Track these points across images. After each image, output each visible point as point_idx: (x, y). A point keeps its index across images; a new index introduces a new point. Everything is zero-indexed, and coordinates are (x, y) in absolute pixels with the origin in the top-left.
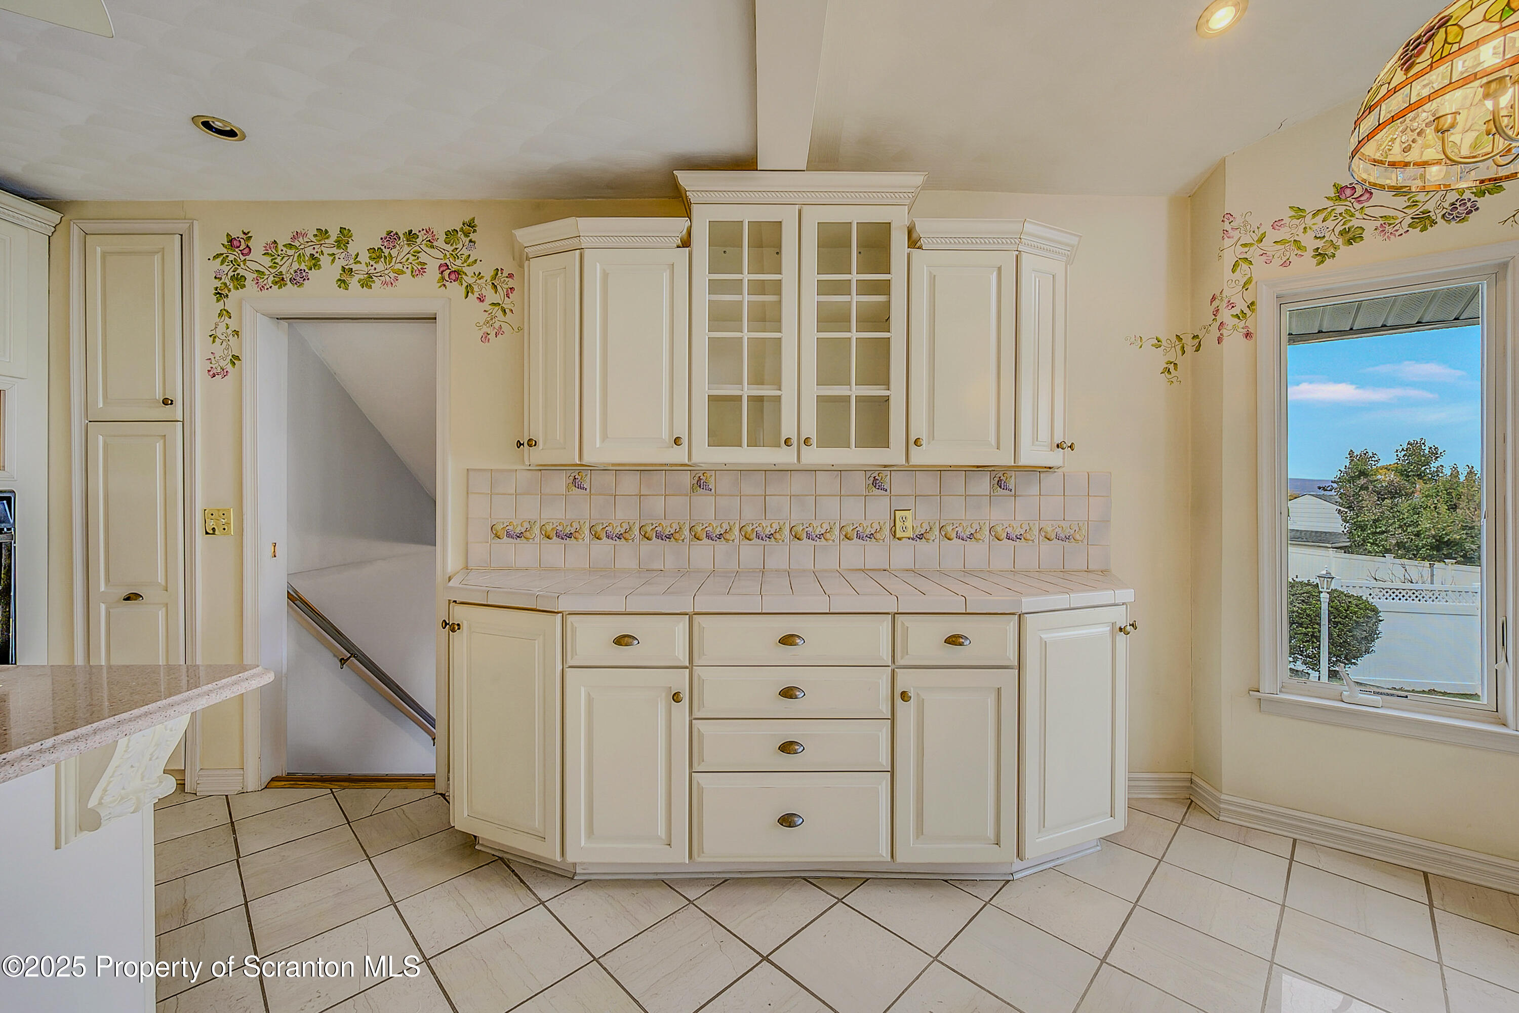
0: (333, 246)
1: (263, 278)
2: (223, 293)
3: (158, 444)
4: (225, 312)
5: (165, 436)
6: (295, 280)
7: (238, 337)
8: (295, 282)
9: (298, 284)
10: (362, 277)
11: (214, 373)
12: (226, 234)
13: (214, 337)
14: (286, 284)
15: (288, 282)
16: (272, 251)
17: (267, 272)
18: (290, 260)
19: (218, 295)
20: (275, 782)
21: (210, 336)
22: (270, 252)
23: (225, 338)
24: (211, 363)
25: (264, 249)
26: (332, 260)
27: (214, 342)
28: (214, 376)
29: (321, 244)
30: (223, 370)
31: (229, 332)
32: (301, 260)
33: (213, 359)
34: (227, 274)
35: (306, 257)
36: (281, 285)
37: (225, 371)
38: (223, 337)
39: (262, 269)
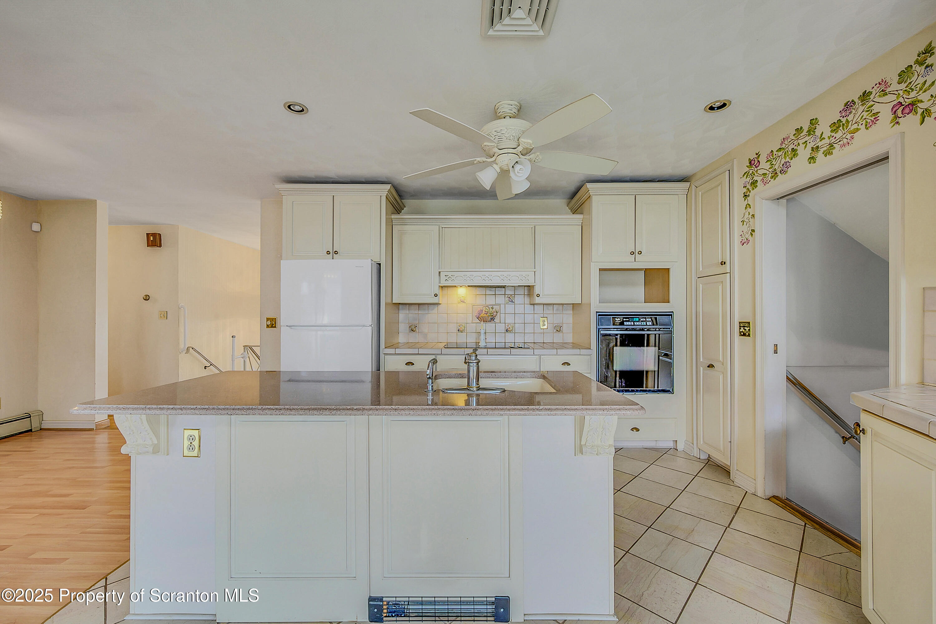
0: (806, 135)
1: (766, 177)
2: (747, 194)
3: (720, 286)
4: (748, 205)
5: (722, 281)
6: (782, 170)
7: (754, 218)
8: (783, 172)
9: (785, 172)
10: (825, 149)
11: (743, 243)
12: (748, 159)
13: (743, 221)
14: (778, 176)
15: (779, 174)
16: (770, 158)
17: (768, 172)
18: (780, 158)
19: (745, 197)
20: (774, 498)
21: (742, 222)
22: (769, 159)
23: (748, 221)
24: (742, 237)
25: (766, 158)
26: (805, 146)
27: (743, 224)
28: (743, 245)
29: (798, 139)
30: (747, 240)
31: (750, 216)
32: (786, 156)
33: (743, 235)
34: (749, 183)
35: (789, 152)
36: (775, 177)
37: (748, 240)
38: (747, 221)
39: (765, 172)
